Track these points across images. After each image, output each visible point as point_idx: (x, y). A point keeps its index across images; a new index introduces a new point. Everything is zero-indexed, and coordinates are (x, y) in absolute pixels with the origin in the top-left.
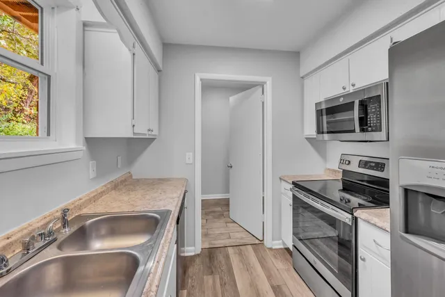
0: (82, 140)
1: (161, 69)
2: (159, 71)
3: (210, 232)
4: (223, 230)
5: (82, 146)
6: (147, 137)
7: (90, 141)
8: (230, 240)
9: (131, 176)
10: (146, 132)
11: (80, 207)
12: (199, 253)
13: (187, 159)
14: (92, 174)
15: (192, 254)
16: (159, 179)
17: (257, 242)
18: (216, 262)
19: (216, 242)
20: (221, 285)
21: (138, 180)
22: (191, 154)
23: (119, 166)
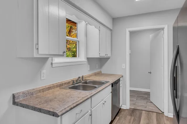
0: (86, 58)
1: (112, 29)
2: (111, 30)
3: (136, 104)
4: (144, 104)
5: (86, 60)
6: (106, 57)
7: (88, 59)
8: (145, 108)
9: (101, 72)
10: (105, 55)
11: (86, 77)
12: (128, 109)
13: (123, 66)
14: (89, 69)
15: (125, 108)
16: (111, 74)
17: (161, 112)
18: (134, 113)
19: (138, 107)
20: (133, 120)
21: (104, 74)
22: (124, 64)
23: (97, 68)
